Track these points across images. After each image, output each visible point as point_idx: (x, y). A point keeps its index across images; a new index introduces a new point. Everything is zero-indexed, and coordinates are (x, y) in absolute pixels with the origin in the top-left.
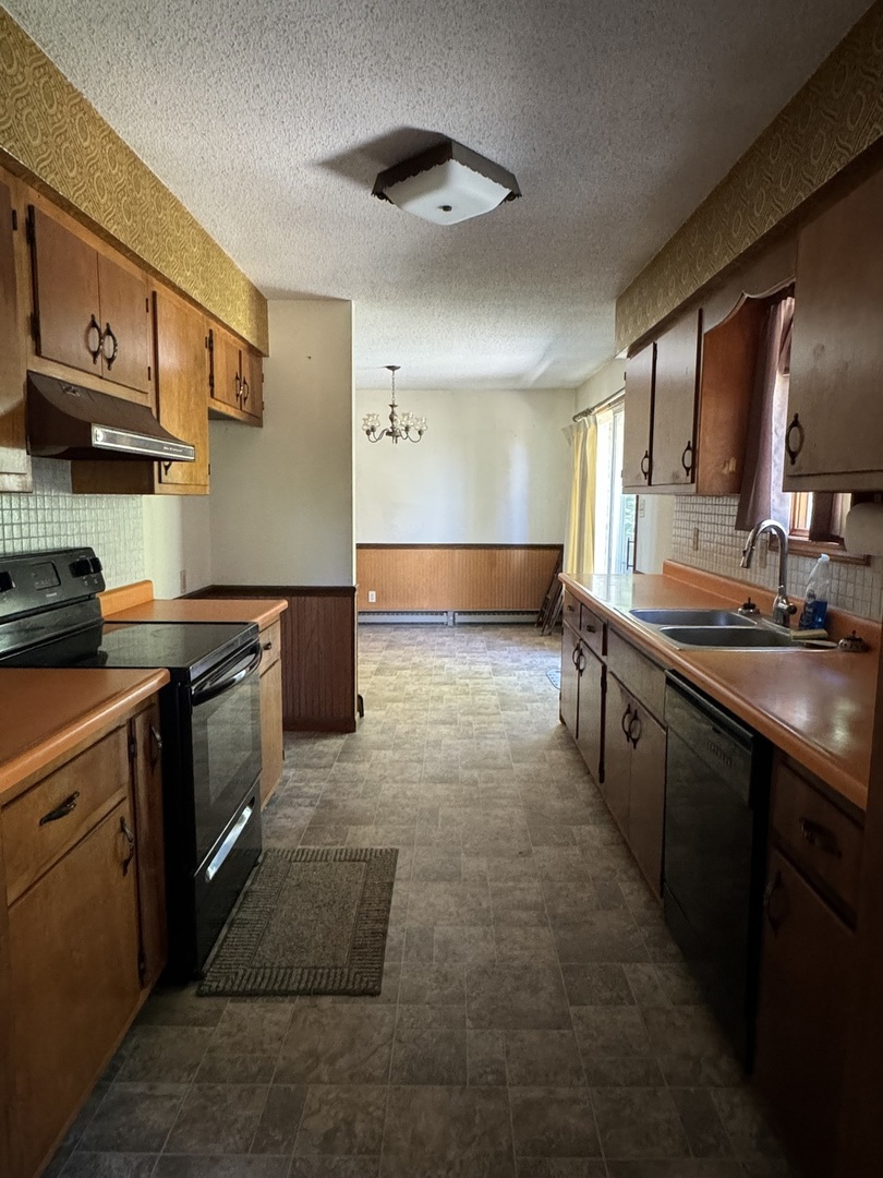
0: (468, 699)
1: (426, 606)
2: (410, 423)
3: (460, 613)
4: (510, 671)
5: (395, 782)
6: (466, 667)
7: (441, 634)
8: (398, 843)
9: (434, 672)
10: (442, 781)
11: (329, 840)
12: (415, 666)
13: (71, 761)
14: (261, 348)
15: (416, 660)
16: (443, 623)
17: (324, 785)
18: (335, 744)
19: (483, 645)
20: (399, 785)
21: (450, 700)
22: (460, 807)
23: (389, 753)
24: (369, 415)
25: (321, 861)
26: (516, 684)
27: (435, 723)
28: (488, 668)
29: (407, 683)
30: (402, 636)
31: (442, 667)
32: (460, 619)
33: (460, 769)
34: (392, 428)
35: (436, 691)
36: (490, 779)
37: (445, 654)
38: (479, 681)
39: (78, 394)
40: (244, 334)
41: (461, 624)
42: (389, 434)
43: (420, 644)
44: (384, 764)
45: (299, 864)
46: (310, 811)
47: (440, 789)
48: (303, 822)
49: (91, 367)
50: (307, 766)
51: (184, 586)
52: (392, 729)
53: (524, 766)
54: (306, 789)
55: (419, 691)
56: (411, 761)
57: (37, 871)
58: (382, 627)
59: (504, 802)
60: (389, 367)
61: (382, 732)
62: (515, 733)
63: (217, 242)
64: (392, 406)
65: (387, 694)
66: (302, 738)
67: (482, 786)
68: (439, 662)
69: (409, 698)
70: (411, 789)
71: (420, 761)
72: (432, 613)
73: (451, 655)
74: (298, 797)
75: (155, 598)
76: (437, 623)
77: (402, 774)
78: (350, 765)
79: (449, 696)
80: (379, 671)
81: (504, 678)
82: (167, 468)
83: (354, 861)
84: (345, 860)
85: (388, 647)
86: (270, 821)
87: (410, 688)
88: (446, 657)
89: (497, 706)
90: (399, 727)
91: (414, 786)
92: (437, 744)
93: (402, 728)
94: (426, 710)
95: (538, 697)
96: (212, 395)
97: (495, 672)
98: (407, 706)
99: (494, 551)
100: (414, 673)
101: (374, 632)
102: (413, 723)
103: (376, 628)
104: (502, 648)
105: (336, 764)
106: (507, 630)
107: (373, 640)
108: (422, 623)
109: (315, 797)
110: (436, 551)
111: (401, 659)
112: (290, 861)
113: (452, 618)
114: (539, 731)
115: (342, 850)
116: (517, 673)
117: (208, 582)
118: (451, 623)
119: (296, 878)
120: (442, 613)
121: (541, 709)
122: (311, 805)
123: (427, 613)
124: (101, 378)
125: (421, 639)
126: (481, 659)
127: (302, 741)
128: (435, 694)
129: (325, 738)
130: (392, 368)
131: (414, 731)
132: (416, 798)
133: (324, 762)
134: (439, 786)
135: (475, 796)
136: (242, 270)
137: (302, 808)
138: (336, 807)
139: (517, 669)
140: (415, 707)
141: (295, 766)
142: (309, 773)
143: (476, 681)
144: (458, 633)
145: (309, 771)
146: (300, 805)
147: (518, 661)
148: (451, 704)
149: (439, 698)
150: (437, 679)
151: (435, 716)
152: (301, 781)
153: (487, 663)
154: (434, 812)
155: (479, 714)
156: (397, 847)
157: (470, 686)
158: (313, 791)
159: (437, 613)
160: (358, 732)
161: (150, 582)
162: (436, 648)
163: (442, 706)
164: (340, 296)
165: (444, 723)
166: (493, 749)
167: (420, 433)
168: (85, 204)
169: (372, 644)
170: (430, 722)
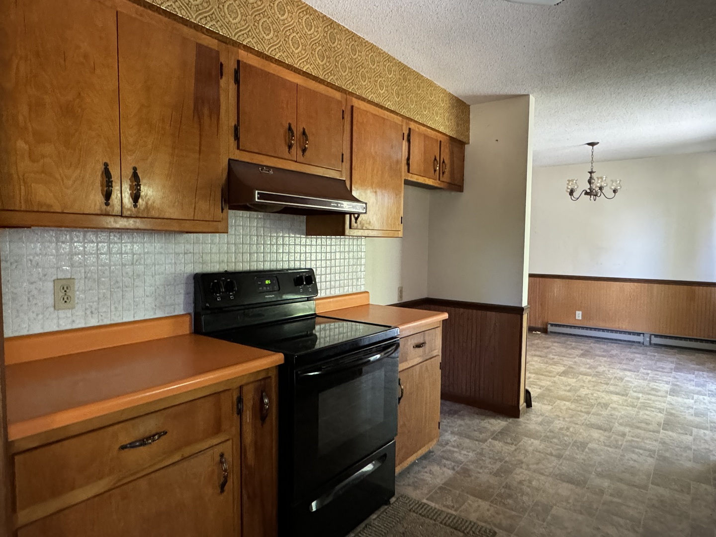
0: (632, 412)
1: (625, 326)
2: (604, 184)
3: (656, 336)
4: (689, 394)
5: (528, 469)
6: (644, 383)
7: (634, 350)
8: (500, 526)
9: (612, 382)
10: (571, 481)
11: (449, 503)
12: (598, 375)
13: (164, 409)
14: (461, 138)
15: (601, 369)
16: (639, 342)
17: (471, 455)
18: (498, 424)
19: (673, 366)
20: (530, 473)
21: (614, 409)
22: (575, 511)
23: (536, 442)
24: (569, 181)
25: (431, 519)
26: (689, 408)
27: (592, 426)
28: (667, 387)
29: (583, 387)
30: (599, 348)
31: (621, 379)
32: (655, 340)
33: (593, 476)
34: (590, 189)
35: (606, 398)
36: (619, 493)
37: (632, 368)
38: (653, 398)
39: (271, 172)
40: (441, 129)
41: (655, 344)
42: (587, 193)
43: (611, 356)
44: (527, 451)
45: (415, 515)
46: (450, 473)
47: (565, 489)
48: (439, 482)
49: (287, 155)
50: (468, 437)
51: (401, 296)
52: (550, 422)
53: (661, 490)
54: (456, 455)
55: (590, 396)
56: (551, 454)
57: (119, 480)
58: (584, 339)
59: (622, 521)
60: (589, 144)
61: (541, 424)
62: (667, 455)
63: (414, 69)
64: (591, 173)
65: (562, 393)
66: (477, 414)
67: (606, 497)
68: (621, 374)
69: (578, 400)
70: (538, 480)
71: (559, 457)
72: (630, 333)
73: (636, 370)
74: (447, 459)
75: (371, 303)
76: (634, 342)
77: (538, 464)
78: (501, 444)
79: (615, 405)
80: (564, 373)
81: (680, 399)
82: (356, 219)
83: (456, 529)
84: (449, 525)
85: (583, 355)
86: (419, 472)
87: (583, 392)
88: (630, 371)
89: (659, 424)
90: (557, 422)
91: (543, 478)
92: (582, 446)
93: (558, 424)
94: (588, 413)
95: (708, 425)
96: (409, 171)
97: (673, 392)
98: (573, 406)
99: (693, 287)
100: (594, 379)
101: (576, 342)
102: (570, 422)
103: (579, 339)
104: (692, 371)
105: (490, 440)
106: (704, 356)
107: (573, 348)
108: (621, 340)
109: (459, 462)
110: (636, 284)
111: (588, 366)
112: (410, 511)
113: (648, 339)
114: (695, 459)
115: (452, 515)
116: (696, 396)
117: (424, 295)
118: (648, 344)
119: (405, 525)
120: (639, 334)
121: (707, 438)
122: (453, 469)
123: (625, 333)
124: (296, 162)
125: (614, 352)
126: (665, 379)
127: (476, 416)
128: (603, 401)
129: (494, 417)
130: (592, 144)
131: (568, 429)
132: (538, 490)
133: (482, 436)
134: (565, 485)
135: (595, 506)
136: (441, 86)
137: (445, 469)
138: (470, 476)
139: (699, 393)
140: (579, 409)
141: (460, 434)
142: (467, 442)
143: (650, 397)
144: (651, 352)
145: (468, 441)
146: (445, 466)
147: (703, 386)
148: (613, 412)
149: (606, 406)
150: (612, 388)
151: (593, 419)
152: (458, 447)
153: (667, 383)
154: (547, 509)
155: (638, 428)
156: (496, 530)
157: (641, 400)
158: (461, 458)
159: (634, 334)
160: (521, 419)
161: (368, 292)
162: (624, 362)
163: (605, 413)
164: (519, 93)
165: (599, 428)
166: (636, 465)
167: (615, 191)
168: (279, 54)
169: (570, 351)
170: (587, 425)
